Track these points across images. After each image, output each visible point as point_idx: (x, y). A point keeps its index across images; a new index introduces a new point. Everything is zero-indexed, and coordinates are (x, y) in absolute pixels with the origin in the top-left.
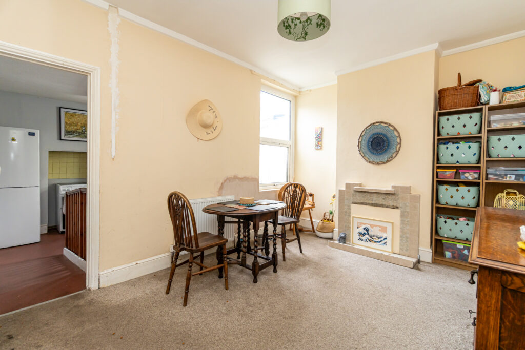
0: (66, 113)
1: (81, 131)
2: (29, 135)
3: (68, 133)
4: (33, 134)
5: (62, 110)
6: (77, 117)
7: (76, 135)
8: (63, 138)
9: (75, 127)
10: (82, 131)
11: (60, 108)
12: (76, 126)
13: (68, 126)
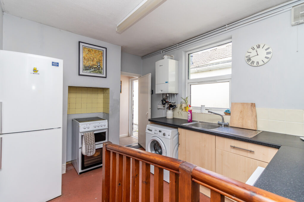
0: (84, 48)
1: (96, 66)
2: (53, 65)
3: (86, 68)
4: (57, 65)
5: (81, 44)
6: (93, 52)
7: (93, 70)
8: (81, 73)
9: (92, 63)
10: (98, 66)
11: (79, 42)
12: (93, 61)
13: (86, 61)
